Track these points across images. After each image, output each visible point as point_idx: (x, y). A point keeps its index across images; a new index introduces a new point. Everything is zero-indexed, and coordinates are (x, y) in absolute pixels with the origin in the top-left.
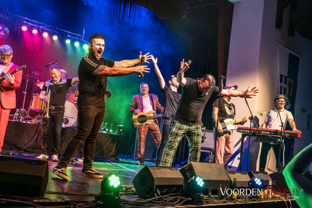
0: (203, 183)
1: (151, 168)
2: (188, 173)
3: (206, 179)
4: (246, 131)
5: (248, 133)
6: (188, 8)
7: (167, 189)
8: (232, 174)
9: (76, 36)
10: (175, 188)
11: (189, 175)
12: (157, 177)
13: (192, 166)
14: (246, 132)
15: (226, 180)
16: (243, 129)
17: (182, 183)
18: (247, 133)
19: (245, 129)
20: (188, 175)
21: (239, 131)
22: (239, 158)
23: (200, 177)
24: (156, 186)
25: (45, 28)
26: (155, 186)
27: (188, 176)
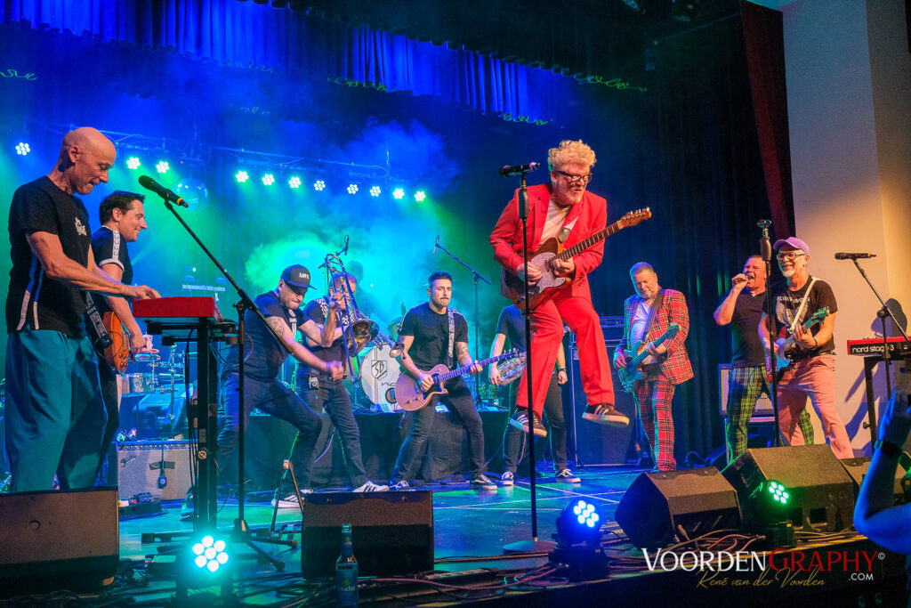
0: (786, 495)
1: (655, 478)
2: (746, 478)
3: (793, 486)
4: (874, 349)
5: (880, 353)
6: (656, 43)
7: (699, 523)
8: (854, 466)
9: (370, 172)
10: (721, 517)
11: (748, 482)
12: (673, 495)
13: (753, 460)
14: (874, 352)
15: (843, 481)
16: (865, 346)
17: (733, 502)
18: (876, 355)
19: (870, 345)
20: (745, 482)
21: (855, 353)
22: (868, 423)
23: (778, 483)
24: (674, 516)
25: (290, 165)
26: (672, 518)
27: (745, 485)
